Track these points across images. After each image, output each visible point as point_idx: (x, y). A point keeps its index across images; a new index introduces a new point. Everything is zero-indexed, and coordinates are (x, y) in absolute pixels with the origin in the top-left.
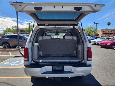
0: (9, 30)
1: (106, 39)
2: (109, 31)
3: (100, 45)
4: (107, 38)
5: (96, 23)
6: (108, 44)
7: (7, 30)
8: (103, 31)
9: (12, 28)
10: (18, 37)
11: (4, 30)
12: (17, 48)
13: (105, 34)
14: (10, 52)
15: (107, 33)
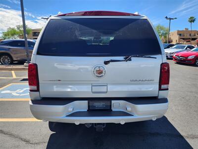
0: (13, 32)
1: (186, 49)
2: (190, 35)
3: (176, 60)
4: (188, 47)
5: (170, 19)
6: (190, 58)
7: (8, 31)
8: (180, 35)
9: (18, 28)
10: (27, 45)
11: (3, 33)
12: (25, 64)
13: (183, 39)
14: (13, 72)
15: (187, 38)
